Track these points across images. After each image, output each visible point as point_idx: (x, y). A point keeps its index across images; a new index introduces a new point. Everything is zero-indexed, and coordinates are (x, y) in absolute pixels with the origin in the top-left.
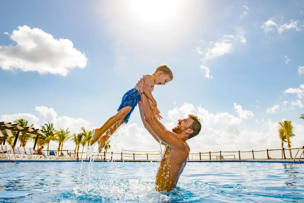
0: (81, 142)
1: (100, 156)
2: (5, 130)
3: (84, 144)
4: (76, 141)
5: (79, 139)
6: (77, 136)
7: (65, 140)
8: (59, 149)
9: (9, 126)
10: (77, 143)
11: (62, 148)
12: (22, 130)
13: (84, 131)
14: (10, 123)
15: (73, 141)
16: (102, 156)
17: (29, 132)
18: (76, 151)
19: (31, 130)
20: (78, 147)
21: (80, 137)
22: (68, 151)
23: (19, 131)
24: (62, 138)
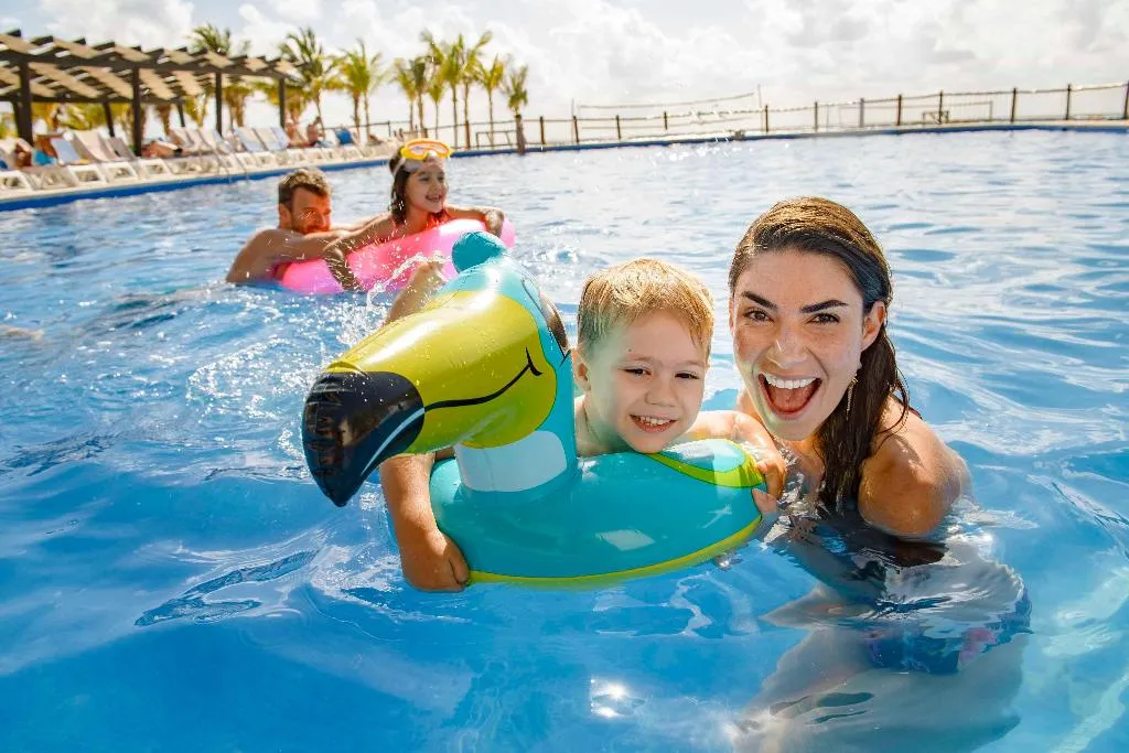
0: (425, 88)
1: (503, 135)
2: (175, 72)
3: (436, 94)
4: (406, 85)
5: (415, 79)
6: (408, 67)
7: (370, 88)
8: (356, 119)
9: (183, 59)
10: (411, 95)
11: (367, 118)
12: (227, 69)
13: (433, 46)
14: (184, 50)
15: (397, 86)
16: (510, 134)
17: (249, 72)
18: (416, 121)
19: (255, 65)
20: (420, 105)
21: (419, 69)
22: (388, 123)
23: (219, 72)
24: (359, 79)
